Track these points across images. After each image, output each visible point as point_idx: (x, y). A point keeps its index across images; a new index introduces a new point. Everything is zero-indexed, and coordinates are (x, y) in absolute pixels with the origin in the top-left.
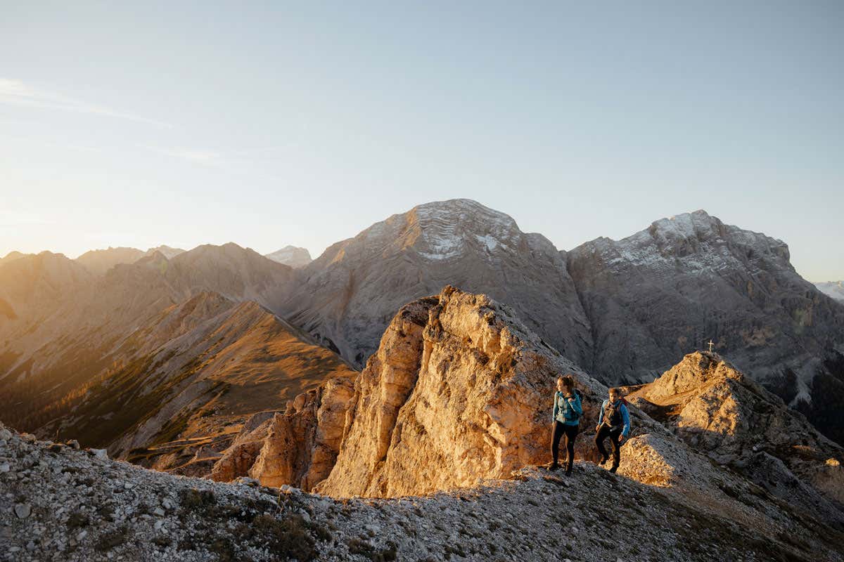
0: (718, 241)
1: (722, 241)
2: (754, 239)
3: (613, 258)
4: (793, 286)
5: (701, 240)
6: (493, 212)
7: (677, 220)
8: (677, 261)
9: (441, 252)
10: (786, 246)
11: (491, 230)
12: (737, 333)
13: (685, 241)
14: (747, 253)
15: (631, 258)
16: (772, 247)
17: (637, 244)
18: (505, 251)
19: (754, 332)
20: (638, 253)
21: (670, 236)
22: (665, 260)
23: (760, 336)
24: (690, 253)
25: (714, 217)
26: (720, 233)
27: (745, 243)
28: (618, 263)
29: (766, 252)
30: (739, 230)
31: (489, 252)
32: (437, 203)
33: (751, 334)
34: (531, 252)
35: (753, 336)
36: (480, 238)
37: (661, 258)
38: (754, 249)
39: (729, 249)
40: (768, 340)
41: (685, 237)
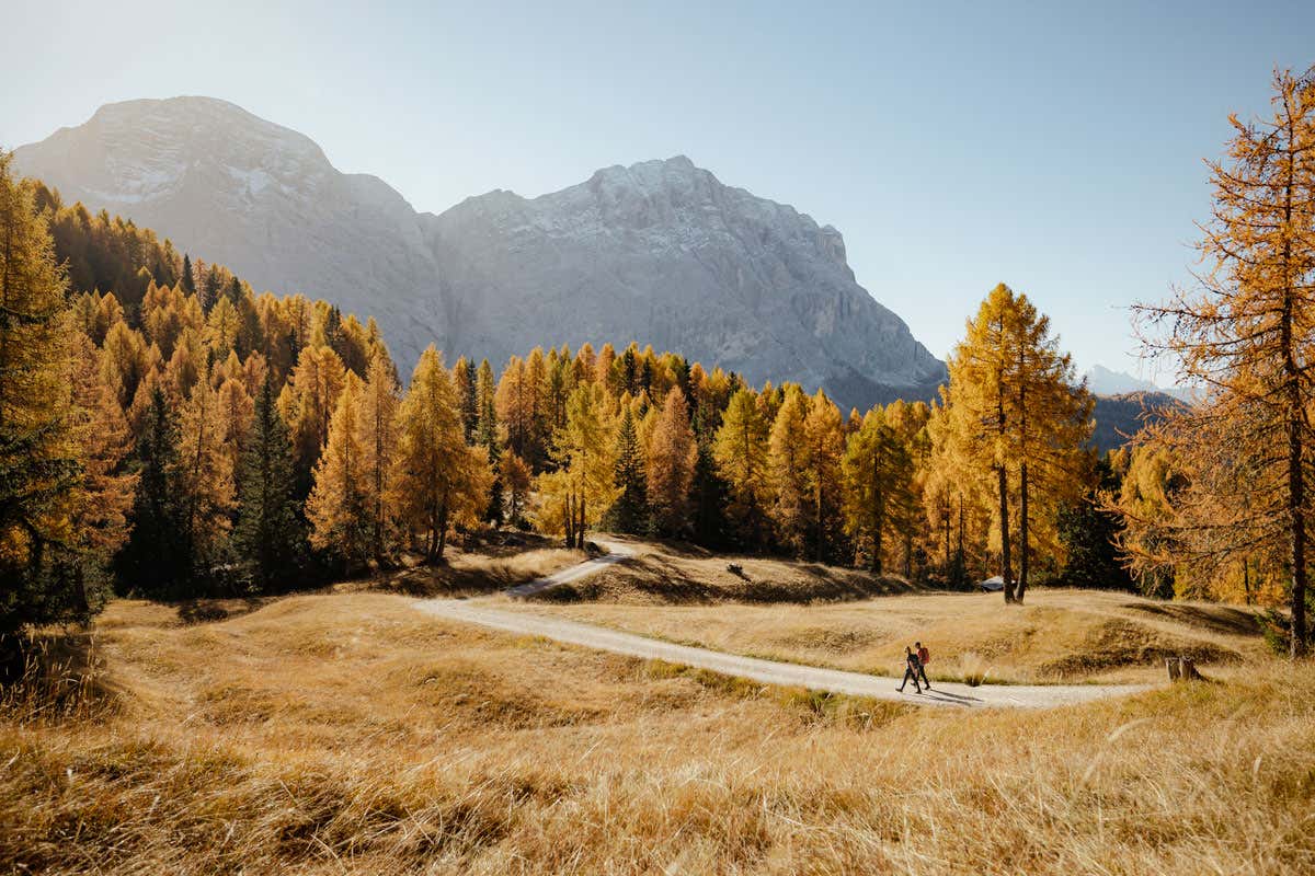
0: (706, 208)
1: (714, 209)
2: (773, 211)
3: (516, 225)
4: (823, 284)
5: (676, 204)
6: (273, 128)
7: (640, 170)
8: (627, 233)
9: (139, 191)
10: (839, 236)
11: (263, 162)
12: (702, 341)
13: (645, 201)
14: (760, 235)
15: (549, 226)
16: (806, 228)
17: (564, 204)
18: (286, 197)
19: (727, 337)
20: (565, 220)
21: (621, 192)
22: (608, 232)
23: (735, 344)
24: (653, 223)
25: (705, 171)
26: (712, 196)
27: (757, 217)
28: (520, 234)
29: (794, 235)
30: (749, 195)
31: (249, 194)
32: (144, 102)
33: (723, 341)
34: (353, 208)
35: (725, 345)
36: (236, 173)
37: (601, 229)
38: (771, 226)
39: (725, 222)
40: (748, 350)
41: (646, 195)
